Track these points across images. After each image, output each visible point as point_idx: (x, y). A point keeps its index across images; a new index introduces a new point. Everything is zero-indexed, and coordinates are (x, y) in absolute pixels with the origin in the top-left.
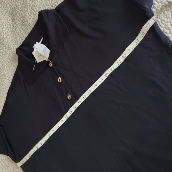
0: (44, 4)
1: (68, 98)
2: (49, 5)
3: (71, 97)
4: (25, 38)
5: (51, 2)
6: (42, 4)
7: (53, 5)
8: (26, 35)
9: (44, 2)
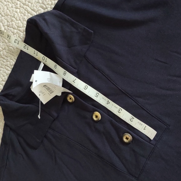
0: (30, 10)
1: (125, 140)
2: (40, 8)
3: (130, 138)
4: (6, 78)
5: (43, 3)
6: (26, 12)
7: (47, 6)
8: (7, 71)
9: (29, 9)
